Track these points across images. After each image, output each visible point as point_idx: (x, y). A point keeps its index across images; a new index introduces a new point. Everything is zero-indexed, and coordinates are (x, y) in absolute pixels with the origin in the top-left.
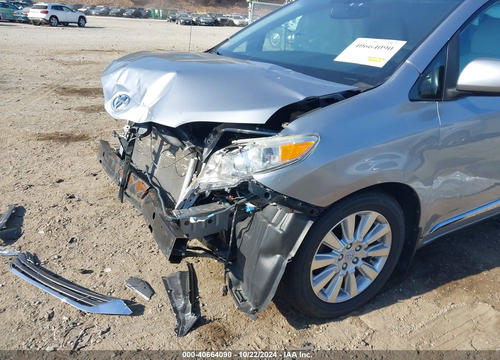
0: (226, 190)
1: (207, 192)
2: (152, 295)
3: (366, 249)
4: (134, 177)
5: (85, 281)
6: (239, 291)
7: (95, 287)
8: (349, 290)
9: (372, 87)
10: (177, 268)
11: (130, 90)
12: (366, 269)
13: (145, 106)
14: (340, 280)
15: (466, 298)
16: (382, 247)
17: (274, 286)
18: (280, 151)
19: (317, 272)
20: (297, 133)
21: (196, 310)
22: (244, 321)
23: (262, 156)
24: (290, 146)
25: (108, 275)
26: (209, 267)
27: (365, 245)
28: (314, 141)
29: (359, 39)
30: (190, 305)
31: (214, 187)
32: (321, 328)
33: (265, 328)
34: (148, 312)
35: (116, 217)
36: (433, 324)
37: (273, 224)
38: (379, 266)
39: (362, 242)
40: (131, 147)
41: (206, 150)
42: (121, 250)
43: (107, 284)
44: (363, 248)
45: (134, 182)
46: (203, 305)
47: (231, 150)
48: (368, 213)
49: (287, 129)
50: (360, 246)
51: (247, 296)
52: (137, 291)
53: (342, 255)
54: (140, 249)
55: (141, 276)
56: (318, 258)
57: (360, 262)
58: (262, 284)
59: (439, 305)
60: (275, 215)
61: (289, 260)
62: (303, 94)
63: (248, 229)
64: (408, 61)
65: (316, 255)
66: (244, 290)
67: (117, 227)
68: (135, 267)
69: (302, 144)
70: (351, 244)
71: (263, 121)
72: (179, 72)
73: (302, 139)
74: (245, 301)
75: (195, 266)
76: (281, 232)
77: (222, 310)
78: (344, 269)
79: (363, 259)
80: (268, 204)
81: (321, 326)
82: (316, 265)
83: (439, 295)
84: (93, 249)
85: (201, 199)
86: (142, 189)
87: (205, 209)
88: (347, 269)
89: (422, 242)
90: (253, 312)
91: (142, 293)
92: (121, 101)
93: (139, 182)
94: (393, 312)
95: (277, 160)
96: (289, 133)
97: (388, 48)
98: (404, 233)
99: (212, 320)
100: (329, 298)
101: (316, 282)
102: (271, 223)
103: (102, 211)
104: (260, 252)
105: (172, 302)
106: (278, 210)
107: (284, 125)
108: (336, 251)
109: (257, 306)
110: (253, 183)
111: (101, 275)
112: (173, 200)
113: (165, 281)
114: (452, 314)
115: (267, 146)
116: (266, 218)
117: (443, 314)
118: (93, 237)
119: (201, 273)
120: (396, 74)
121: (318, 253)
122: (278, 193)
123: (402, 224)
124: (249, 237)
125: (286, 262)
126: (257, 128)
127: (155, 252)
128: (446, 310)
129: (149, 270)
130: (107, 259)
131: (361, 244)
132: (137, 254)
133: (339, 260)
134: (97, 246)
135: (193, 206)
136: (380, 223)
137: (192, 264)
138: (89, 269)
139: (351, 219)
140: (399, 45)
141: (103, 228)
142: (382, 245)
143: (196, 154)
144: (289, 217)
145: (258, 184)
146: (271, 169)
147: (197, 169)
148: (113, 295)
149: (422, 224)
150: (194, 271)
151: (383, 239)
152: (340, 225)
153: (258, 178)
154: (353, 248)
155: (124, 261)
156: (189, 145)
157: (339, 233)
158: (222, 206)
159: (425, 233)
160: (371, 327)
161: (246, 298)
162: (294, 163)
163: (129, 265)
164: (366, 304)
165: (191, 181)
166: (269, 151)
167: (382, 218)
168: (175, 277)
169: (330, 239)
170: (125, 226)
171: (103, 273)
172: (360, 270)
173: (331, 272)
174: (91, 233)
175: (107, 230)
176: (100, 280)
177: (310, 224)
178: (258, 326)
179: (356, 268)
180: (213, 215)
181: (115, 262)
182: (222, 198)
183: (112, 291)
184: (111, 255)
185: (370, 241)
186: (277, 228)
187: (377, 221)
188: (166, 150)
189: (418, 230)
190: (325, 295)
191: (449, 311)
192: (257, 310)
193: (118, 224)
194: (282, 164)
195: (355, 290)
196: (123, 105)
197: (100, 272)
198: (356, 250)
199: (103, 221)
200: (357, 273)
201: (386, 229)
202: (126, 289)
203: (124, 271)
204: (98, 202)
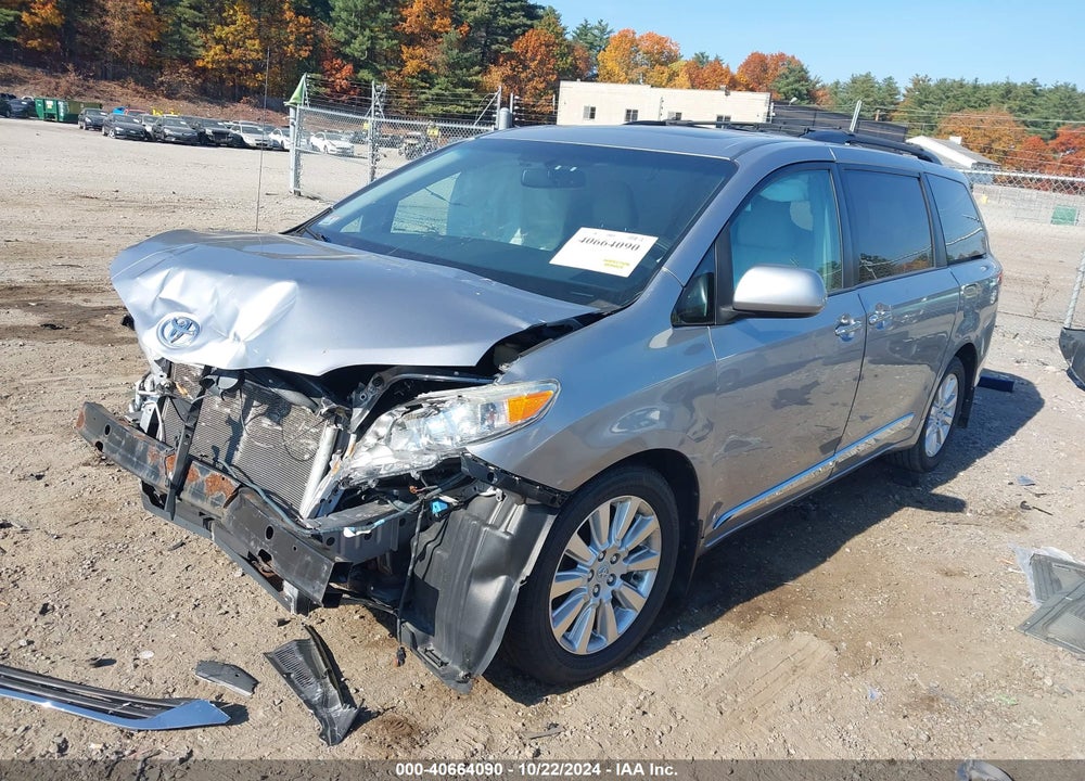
0: (414, 474)
1: (370, 482)
2: (255, 685)
3: (625, 559)
4: (200, 468)
5: (107, 679)
6: (431, 651)
7: (132, 687)
8: (604, 632)
9: (619, 307)
10: (285, 635)
11: (195, 310)
12: (627, 593)
13: (239, 340)
14: (590, 613)
15: (776, 627)
16: (649, 554)
17: (498, 630)
18: (506, 407)
19: (559, 601)
20: (525, 379)
21: (347, 698)
22: (437, 706)
23: (479, 416)
24: (519, 399)
25: (151, 663)
26: (346, 628)
27: (624, 552)
28: (553, 390)
29: (582, 229)
30: (334, 692)
31: (384, 473)
32: (568, 698)
33: (477, 713)
34: (257, 714)
35: (124, 557)
36: (736, 670)
37: (491, 526)
38: (646, 586)
39: (620, 548)
40: (194, 414)
41: (357, 412)
42: (160, 616)
43: (155, 680)
44: (621, 559)
45: (202, 478)
46: (357, 691)
47: (413, 408)
48: (626, 500)
49: (509, 373)
50: (617, 555)
51: (448, 656)
52: (222, 684)
53: (592, 571)
54: (199, 610)
55: (220, 658)
56: (559, 579)
57: (619, 582)
58: (478, 630)
59: (739, 643)
60: (492, 510)
61: (522, 582)
62: (524, 319)
63: (438, 541)
64: (664, 269)
65: (557, 574)
66: (440, 649)
67: (133, 576)
68: (201, 643)
69: (536, 396)
70: (604, 552)
71: (472, 362)
72: (299, 281)
73: (536, 388)
74: (446, 664)
75: (318, 629)
76: (508, 537)
77: (393, 694)
78: (596, 595)
79: (623, 577)
80: (478, 495)
81: (570, 695)
82: (557, 590)
83: (738, 628)
84: (99, 620)
85: (348, 496)
86: (221, 489)
87: (359, 515)
88: (600, 596)
89: (704, 545)
90: (464, 681)
91: (235, 684)
92: (182, 330)
93: (214, 476)
94: (674, 661)
95: (502, 421)
96: (512, 380)
97: (632, 247)
98: (678, 528)
99: (381, 711)
100: (577, 646)
101: (557, 619)
102: (487, 525)
103: (87, 547)
104: (471, 576)
105: (299, 693)
106: (497, 502)
107: (503, 368)
108: (583, 565)
109: (470, 668)
110: (467, 458)
111: (136, 666)
112: (287, 504)
113: (272, 660)
114: (759, 654)
115: (484, 400)
116: (477, 519)
117: (748, 655)
118: (89, 598)
119: (335, 640)
120: (651, 288)
121: (559, 571)
122: (506, 472)
123: (675, 515)
124: (446, 555)
125: (517, 586)
126: (456, 373)
127: (232, 613)
128: (750, 649)
129: (232, 645)
130: (136, 635)
131: (619, 552)
132: (195, 620)
133: (589, 580)
134: (103, 614)
135: (335, 511)
136: (643, 514)
137: (312, 628)
138: (105, 657)
139: (604, 510)
140: (647, 242)
141: (104, 579)
142: (648, 552)
143: (333, 418)
144: (519, 511)
145: (475, 459)
146: (494, 435)
147: (339, 444)
148: (175, 695)
149: (702, 515)
150: (319, 636)
151: (648, 541)
152: (588, 521)
153: (474, 450)
154: (607, 559)
155: (174, 636)
156: (327, 404)
157: (586, 537)
158: (389, 507)
159: (707, 530)
160: (645, 688)
161: (445, 659)
162: (529, 424)
163: (187, 641)
164: (632, 653)
165: (328, 469)
166: (490, 409)
167: (647, 507)
168: (290, 651)
169: (575, 544)
170: (150, 572)
171: (138, 662)
172: (619, 597)
173: (578, 600)
174: (80, 592)
175: (114, 582)
176: (139, 674)
177: (550, 520)
178: (463, 711)
179: (613, 592)
180: (382, 521)
181: (156, 640)
182: (385, 493)
183: (170, 690)
184: (142, 627)
185: (631, 545)
186: (500, 533)
187: (639, 512)
188: (260, 415)
189: (698, 524)
190: (570, 642)
191: (756, 649)
192: (469, 675)
193: (132, 568)
194: (509, 426)
195: (613, 633)
196: (185, 337)
197: (131, 660)
198: (612, 563)
199: (97, 566)
200: (615, 602)
201: (652, 525)
202: (197, 683)
203: (181, 653)
204: (71, 531)
